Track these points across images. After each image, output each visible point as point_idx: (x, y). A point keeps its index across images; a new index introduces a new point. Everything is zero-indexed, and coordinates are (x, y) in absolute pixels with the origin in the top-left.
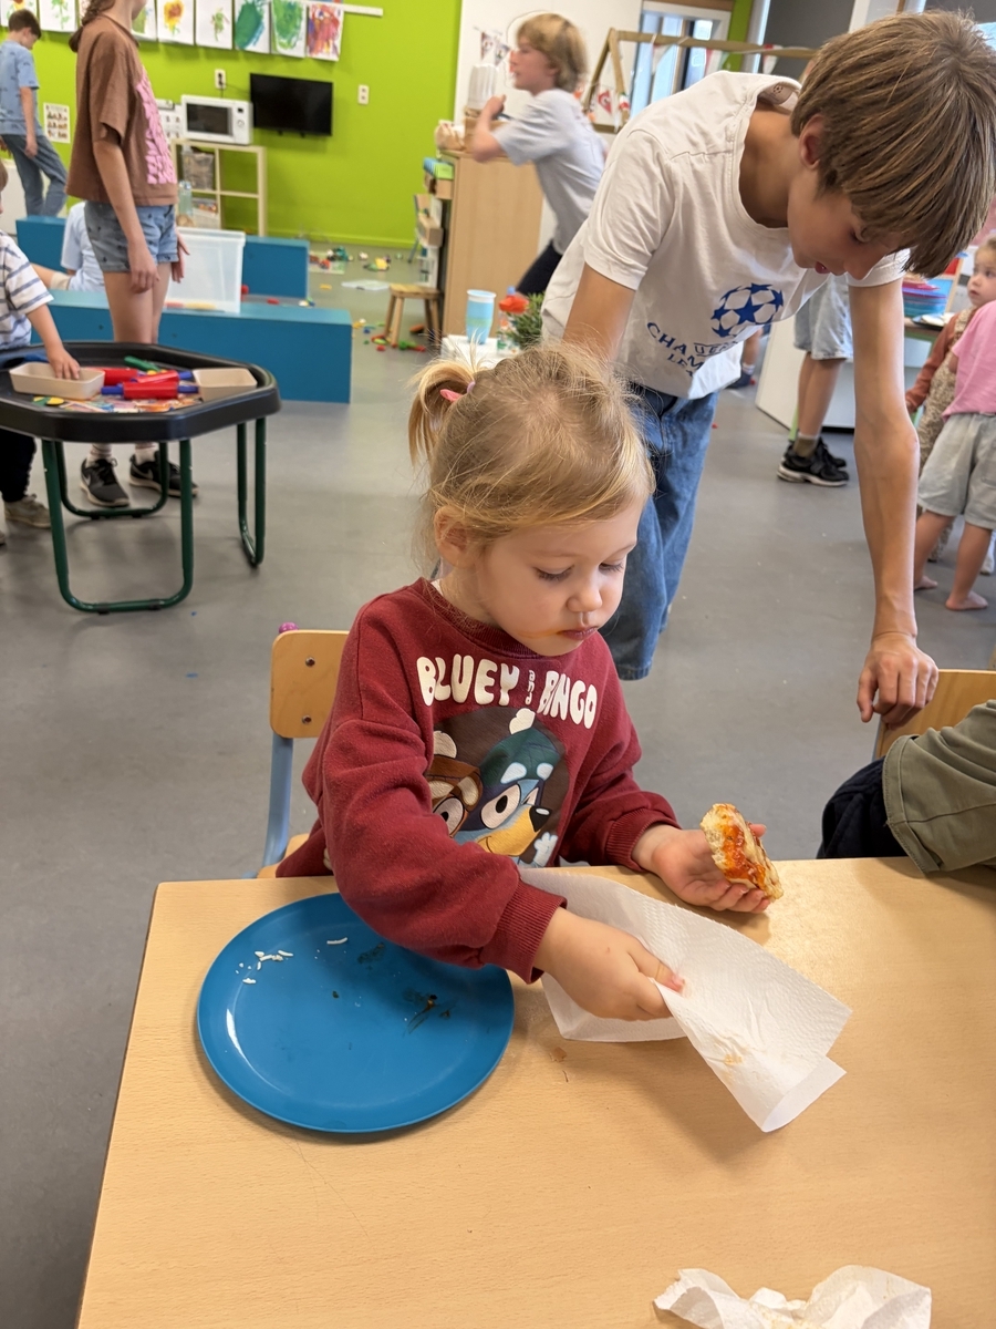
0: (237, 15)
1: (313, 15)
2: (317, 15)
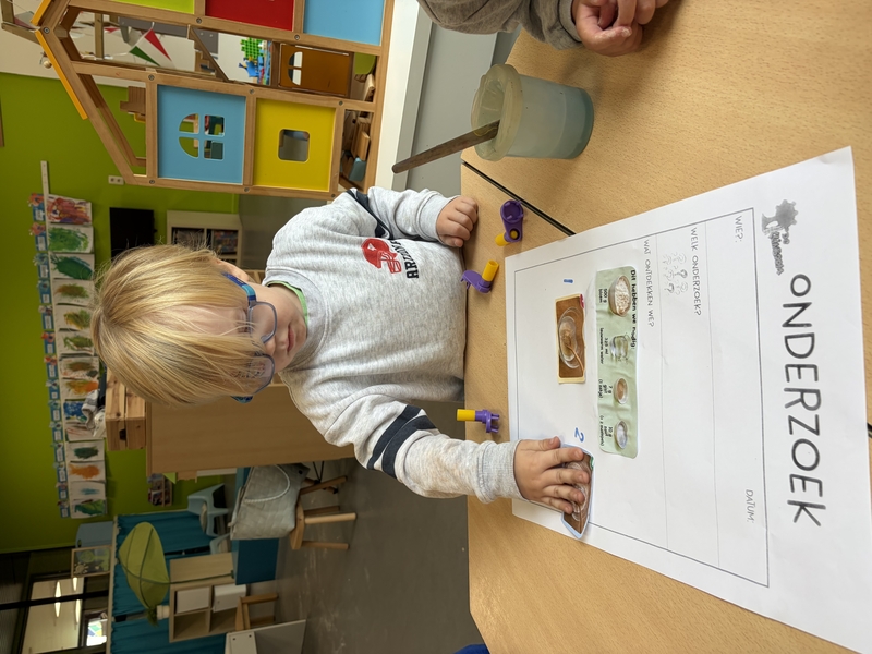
1: (57, 219)
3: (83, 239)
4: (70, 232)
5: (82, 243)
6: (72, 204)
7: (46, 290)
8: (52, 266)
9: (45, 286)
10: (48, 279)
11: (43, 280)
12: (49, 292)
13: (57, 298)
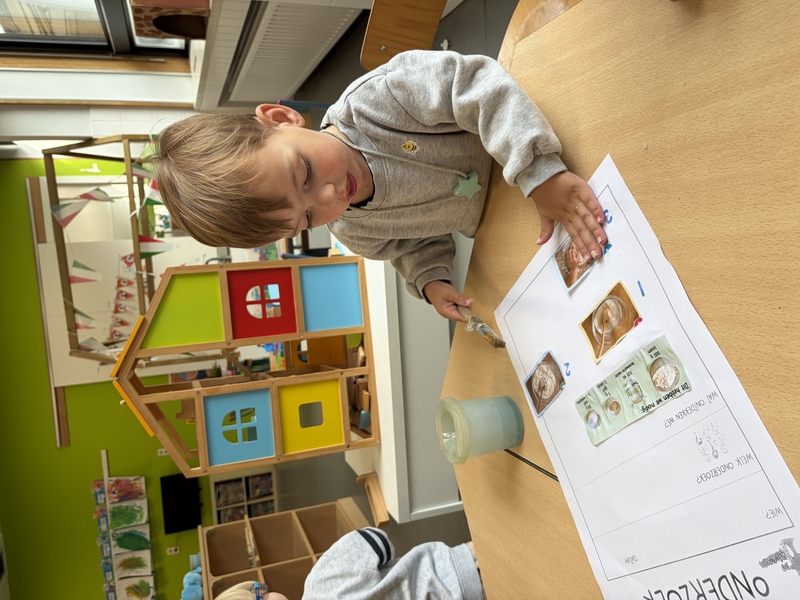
0: (127, 550)
1: (116, 498)
3: (139, 512)
4: (127, 507)
5: (138, 515)
6: (128, 482)
7: (109, 567)
8: (113, 543)
9: (107, 564)
10: (110, 557)
11: (106, 558)
12: (111, 570)
13: (118, 573)
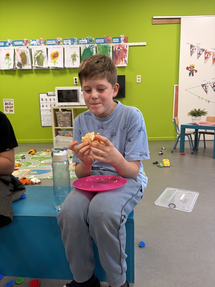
0: (82, 53)
1: (115, 49)
2: (117, 49)
8: (87, 46)
10: (79, 44)
11: (78, 41)
